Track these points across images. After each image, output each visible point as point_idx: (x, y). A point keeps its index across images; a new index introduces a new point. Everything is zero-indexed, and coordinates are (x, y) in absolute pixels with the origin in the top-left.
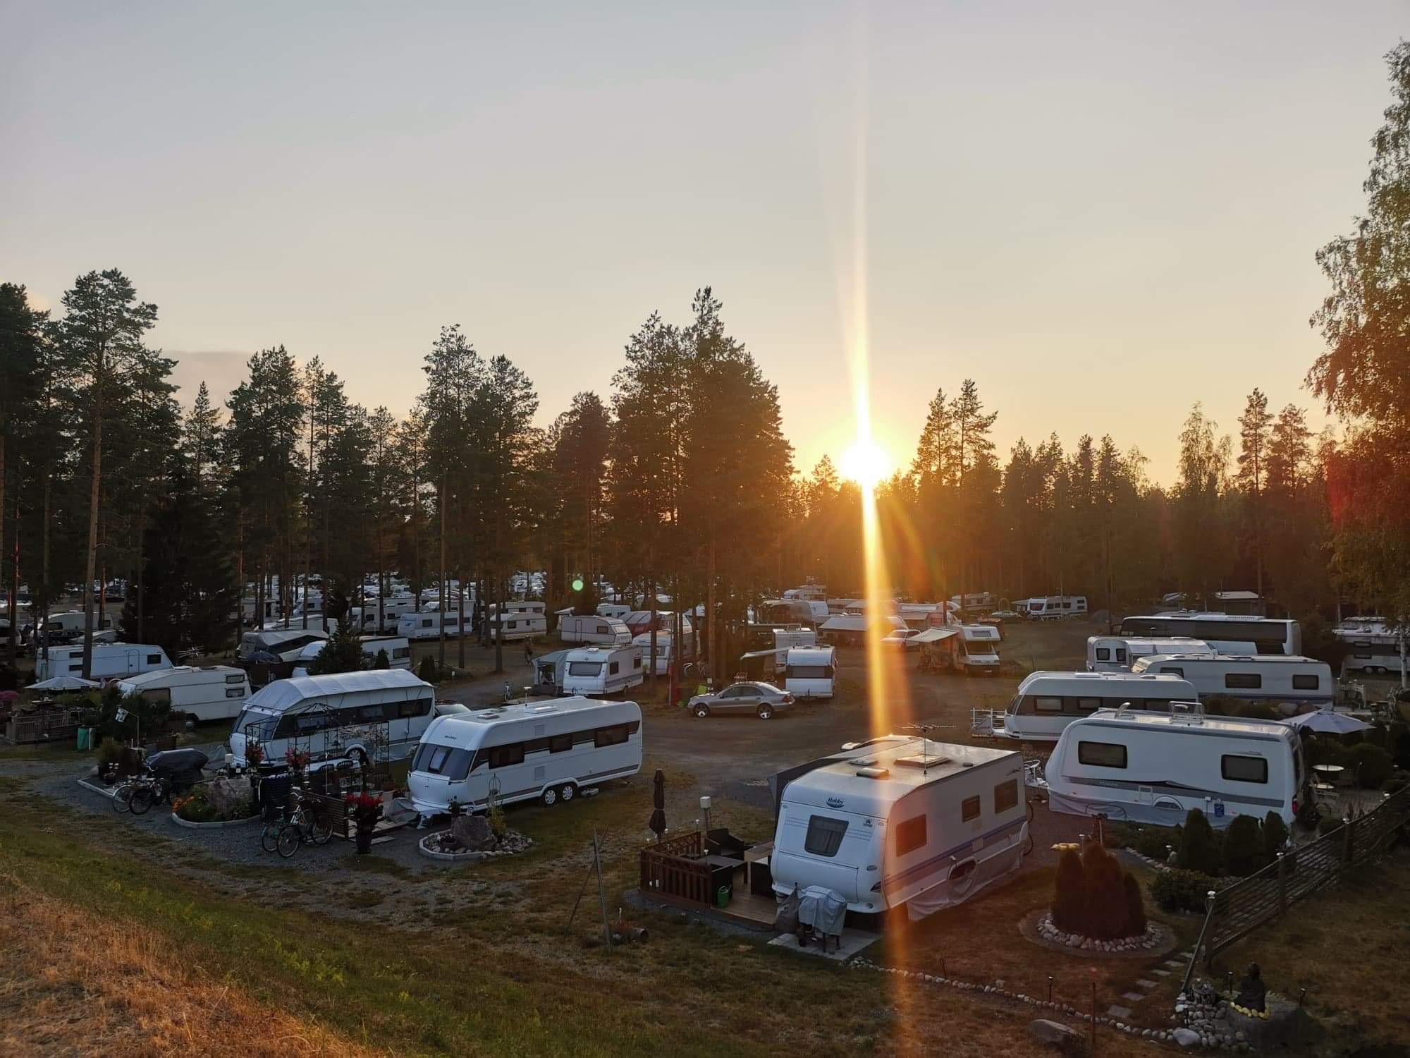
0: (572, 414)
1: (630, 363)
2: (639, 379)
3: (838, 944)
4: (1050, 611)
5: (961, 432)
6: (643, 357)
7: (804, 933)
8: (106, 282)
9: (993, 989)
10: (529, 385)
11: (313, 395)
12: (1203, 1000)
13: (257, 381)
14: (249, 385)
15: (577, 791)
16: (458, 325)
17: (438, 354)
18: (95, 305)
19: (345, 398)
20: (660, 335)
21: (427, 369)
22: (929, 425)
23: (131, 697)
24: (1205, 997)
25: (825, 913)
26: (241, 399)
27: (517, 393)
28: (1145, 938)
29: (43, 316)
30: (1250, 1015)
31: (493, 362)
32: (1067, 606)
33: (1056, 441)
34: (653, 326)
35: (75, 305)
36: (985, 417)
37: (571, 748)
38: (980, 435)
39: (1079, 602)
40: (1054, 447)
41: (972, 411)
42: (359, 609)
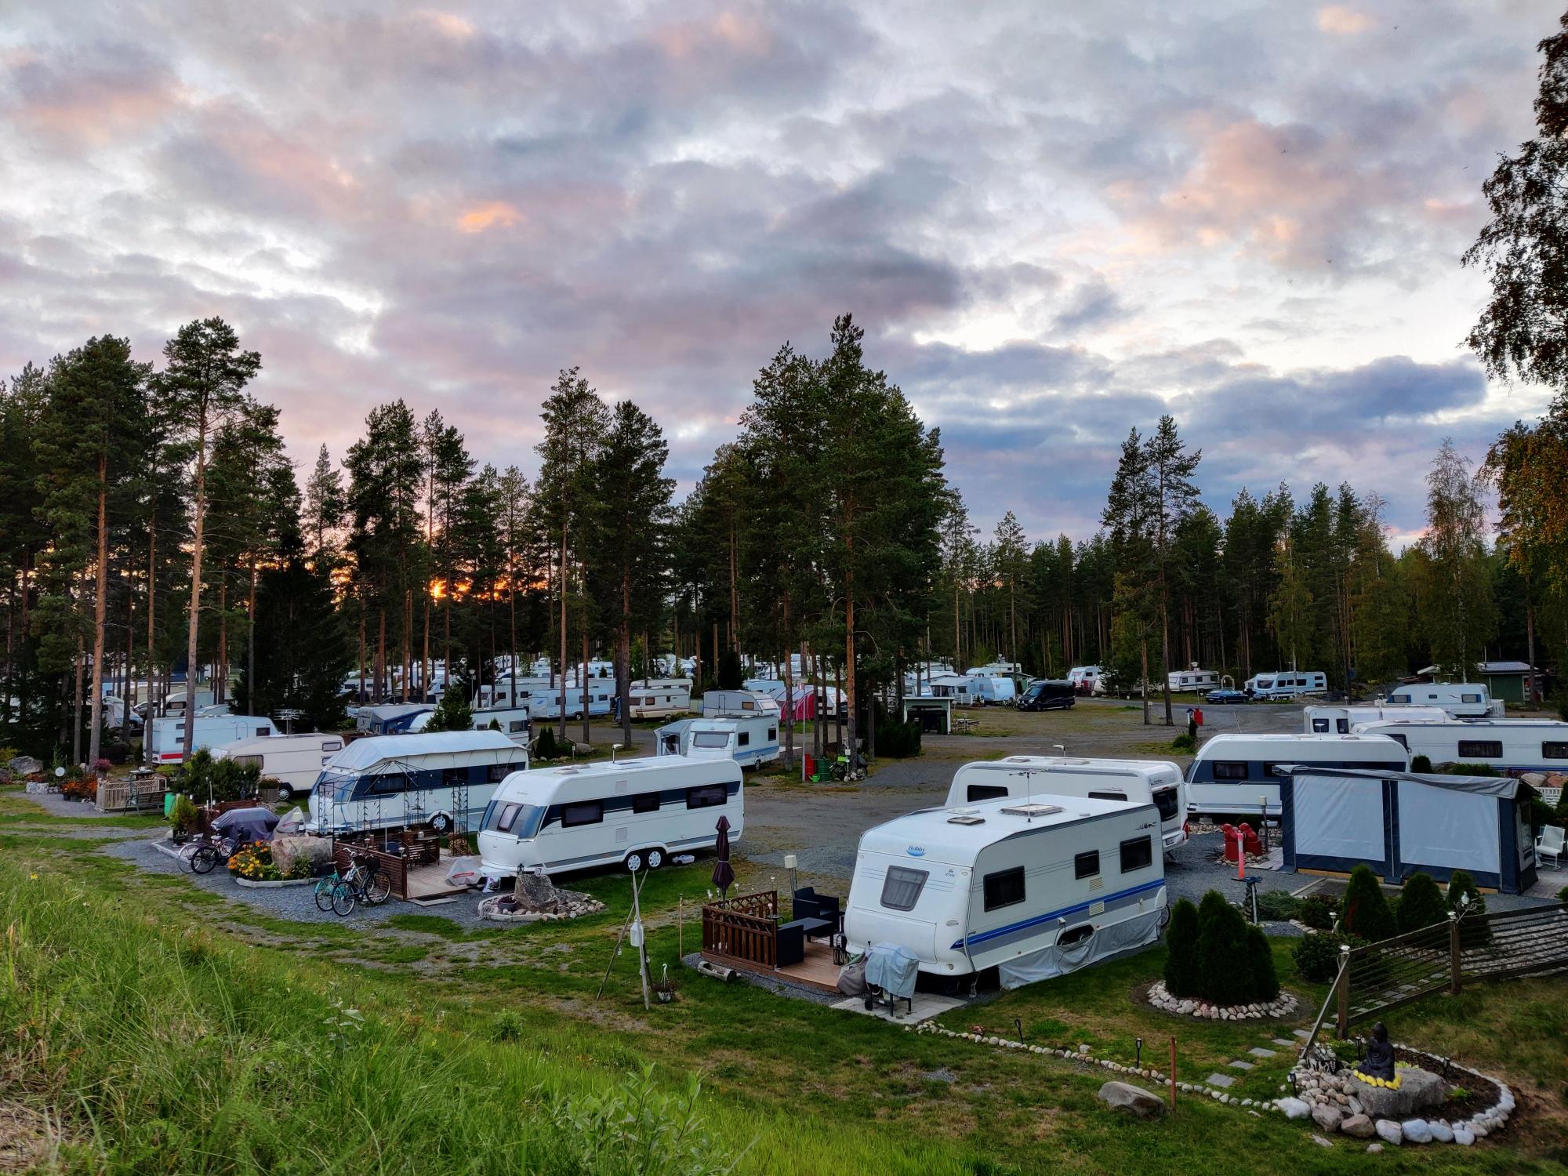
0: (715, 468)
1: (759, 400)
2: (770, 418)
3: (910, 1009)
4: (1282, 689)
5: (1159, 476)
6: (773, 394)
7: (871, 993)
8: (208, 331)
9: (1074, 1055)
10: (658, 432)
11: (432, 451)
12: (1321, 1067)
13: (376, 438)
14: (367, 442)
15: (667, 858)
16: (577, 368)
17: (558, 400)
18: (198, 355)
19: (465, 454)
20: (792, 368)
21: (545, 416)
22: (1122, 469)
23: (221, 763)
24: (1323, 1064)
25: (892, 970)
26: (359, 459)
27: (645, 441)
28: (1273, 1006)
29: (146, 369)
30: (1374, 1084)
31: (618, 408)
32: (1302, 682)
33: (1286, 492)
34: (784, 358)
35: (178, 356)
36: (1187, 458)
37: (658, 809)
38: (1183, 479)
39: (1317, 678)
40: (1283, 498)
41: (1171, 451)
42: (490, 687)
